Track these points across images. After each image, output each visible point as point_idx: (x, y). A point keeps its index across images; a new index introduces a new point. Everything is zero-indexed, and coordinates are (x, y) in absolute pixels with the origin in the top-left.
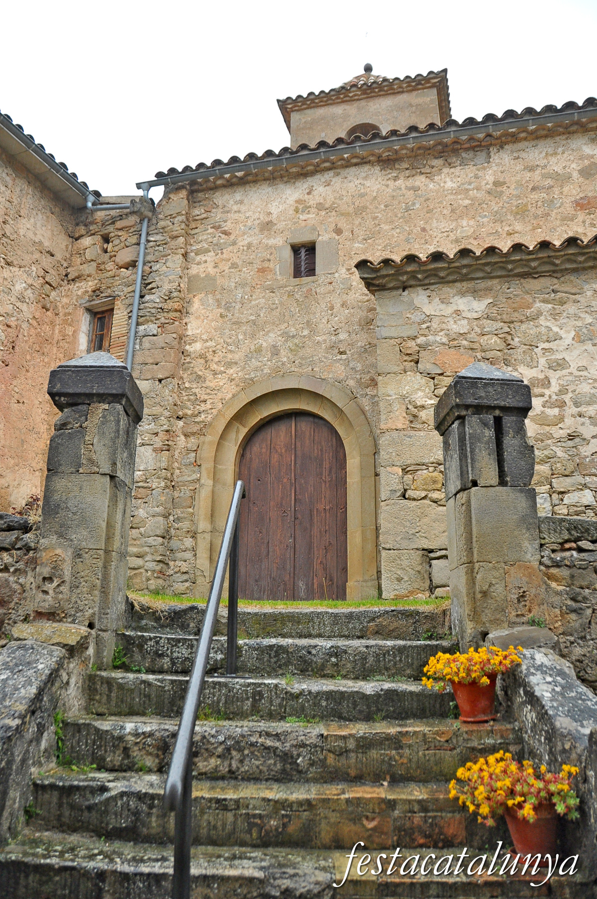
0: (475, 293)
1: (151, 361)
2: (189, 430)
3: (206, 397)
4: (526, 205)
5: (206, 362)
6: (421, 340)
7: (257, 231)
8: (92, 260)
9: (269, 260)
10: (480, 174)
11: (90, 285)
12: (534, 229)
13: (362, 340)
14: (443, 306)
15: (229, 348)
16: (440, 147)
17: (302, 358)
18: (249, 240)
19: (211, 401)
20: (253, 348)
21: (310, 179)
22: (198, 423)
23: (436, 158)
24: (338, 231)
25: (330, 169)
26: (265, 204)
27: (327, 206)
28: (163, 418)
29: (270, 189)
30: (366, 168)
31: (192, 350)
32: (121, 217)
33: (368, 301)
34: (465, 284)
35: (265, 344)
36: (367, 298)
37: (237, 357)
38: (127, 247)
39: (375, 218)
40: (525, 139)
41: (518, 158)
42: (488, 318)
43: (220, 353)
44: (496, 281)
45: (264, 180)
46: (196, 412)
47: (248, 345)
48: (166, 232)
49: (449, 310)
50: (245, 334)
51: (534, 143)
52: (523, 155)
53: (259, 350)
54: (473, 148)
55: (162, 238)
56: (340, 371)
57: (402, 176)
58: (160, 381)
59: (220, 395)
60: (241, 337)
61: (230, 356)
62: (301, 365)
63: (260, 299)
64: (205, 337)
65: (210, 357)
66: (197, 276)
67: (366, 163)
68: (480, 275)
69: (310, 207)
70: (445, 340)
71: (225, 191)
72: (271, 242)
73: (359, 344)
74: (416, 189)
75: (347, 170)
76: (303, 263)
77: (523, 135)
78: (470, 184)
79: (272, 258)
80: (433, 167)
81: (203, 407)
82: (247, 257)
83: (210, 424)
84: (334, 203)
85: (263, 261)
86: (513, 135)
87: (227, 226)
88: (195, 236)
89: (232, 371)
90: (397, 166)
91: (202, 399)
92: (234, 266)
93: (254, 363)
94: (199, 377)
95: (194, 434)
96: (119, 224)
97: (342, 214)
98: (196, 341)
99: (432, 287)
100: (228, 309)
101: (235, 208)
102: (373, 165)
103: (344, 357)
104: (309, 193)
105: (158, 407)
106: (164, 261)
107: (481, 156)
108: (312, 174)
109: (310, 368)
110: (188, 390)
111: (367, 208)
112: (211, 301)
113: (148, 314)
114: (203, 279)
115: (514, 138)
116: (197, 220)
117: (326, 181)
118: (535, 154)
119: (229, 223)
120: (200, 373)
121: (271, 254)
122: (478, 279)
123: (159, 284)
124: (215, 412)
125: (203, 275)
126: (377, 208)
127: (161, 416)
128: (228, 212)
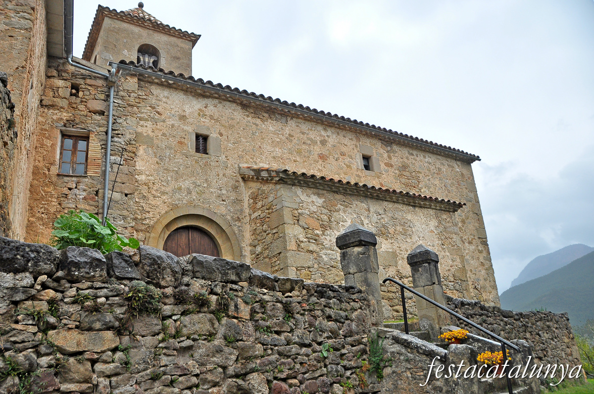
0: (319, 195)
1: (120, 181)
2: (139, 228)
3: (149, 210)
4: (301, 150)
5: (149, 188)
6: (300, 211)
7: (177, 118)
8: (65, 98)
9: (185, 138)
10: (284, 128)
11: (65, 116)
12: (304, 162)
13: (233, 196)
14: (307, 198)
15: (163, 183)
16: (268, 108)
17: (204, 199)
18: (173, 122)
19: (153, 213)
20: (176, 187)
21: (206, 100)
22: (145, 224)
23: (265, 113)
24: (221, 135)
25: (216, 98)
26: (181, 104)
27: (215, 118)
28: (129, 219)
29: (185, 96)
30: (235, 105)
31: (139, 179)
32: (90, 77)
33: (235, 176)
34: (315, 190)
35: (183, 186)
36: (235, 175)
37: (167, 190)
38: (96, 99)
39: (239, 133)
40: (301, 118)
41: (298, 126)
42: (323, 207)
43: (157, 185)
44: (325, 192)
45: (181, 90)
46: (143, 218)
47: (173, 185)
48: (124, 100)
49: (310, 200)
50: (172, 177)
51: (304, 121)
52: (300, 125)
53: (180, 189)
54: (281, 114)
55: (123, 103)
56: (223, 210)
57: (250, 115)
58: (126, 195)
59: (158, 210)
60: (169, 179)
61: (163, 188)
62: (203, 203)
63: (179, 159)
64: (147, 173)
65: (151, 185)
66: (141, 134)
67: (234, 102)
68: (322, 188)
69: (206, 115)
70: (308, 213)
71: (158, 87)
72: (186, 128)
73: (232, 198)
74: (257, 125)
75: (225, 102)
76: (201, 145)
77: (301, 116)
78: (279, 131)
79: (186, 137)
80: (264, 116)
81: (147, 215)
82: (172, 132)
83: (153, 227)
84: (218, 118)
85: (181, 138)
86: (298, 115)
87: (160, 109)
88: (139, 108)
89: (164, 197)
90: (248, 110)
91: (147, 210)
92: (164, 135)
93: (178, 196)
94: (145, 197)
95: (142, 231)
96: (88, 81)
97: (223, 126)
98: (142, 174)
99: (304, 188)
100: (161, 159)
101: (164, 100)
102: (237, 105)
103: (225, 203)
104: (205, 107)
105: (126, 211)
106: (124, 119)
107: (284, 120)
108: (207, 97)
109: (208, 206)
110: (138, 203)
111: (234, 126)
112: (150, 152)
113: (116, 150)
114: (145, 137)
115: (297, 117)
116: (140, 98)
117: (214, 104)
118: (305, 126)
119: (160, 107)
120: (145, 194)
121: (186, 135)
122: (320, 189)
123: (124, 133)
124: (155, 220)
125: (145, 134)
126: (239, 128)
127: (128, 217)
128: (160, 100)
